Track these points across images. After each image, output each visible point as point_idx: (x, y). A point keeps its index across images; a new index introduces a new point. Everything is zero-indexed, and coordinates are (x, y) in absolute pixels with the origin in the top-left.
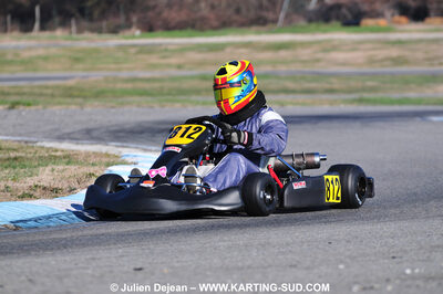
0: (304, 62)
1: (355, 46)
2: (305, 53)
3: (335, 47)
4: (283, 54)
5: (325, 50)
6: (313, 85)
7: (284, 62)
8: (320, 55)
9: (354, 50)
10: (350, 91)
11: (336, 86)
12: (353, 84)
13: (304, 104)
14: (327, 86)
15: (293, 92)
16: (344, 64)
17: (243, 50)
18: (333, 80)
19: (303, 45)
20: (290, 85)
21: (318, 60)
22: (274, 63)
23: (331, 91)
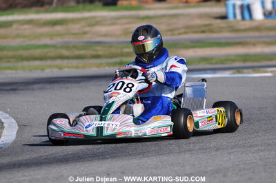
0: (74, 34)
1: (114, 21)
2: (75, 28)
3: (98, 22)
4: (58, 28)
5: (90, 25)
6: (82, 52)
7: (59, 35)
8: (87, 29)
9: (112, 24)
10: (111, 56)
11: (100, 53)
12: (113, 50)
13: (77, 67)
14: (94, 53)
15: (67, 58)
16: (106, 35)
17: (26, 26)
18: (98, 48)
19: (73, 21)
20: (65, 52)
21: (85, 33)
22: (51, 36)
23: (97, 57)
